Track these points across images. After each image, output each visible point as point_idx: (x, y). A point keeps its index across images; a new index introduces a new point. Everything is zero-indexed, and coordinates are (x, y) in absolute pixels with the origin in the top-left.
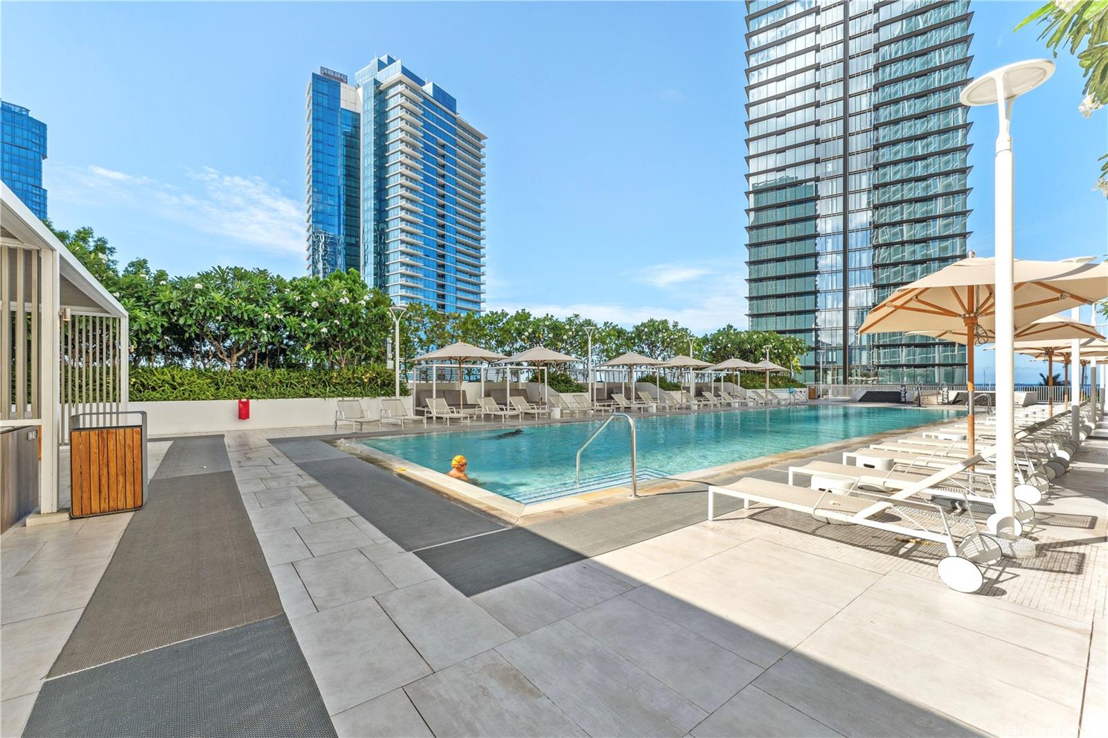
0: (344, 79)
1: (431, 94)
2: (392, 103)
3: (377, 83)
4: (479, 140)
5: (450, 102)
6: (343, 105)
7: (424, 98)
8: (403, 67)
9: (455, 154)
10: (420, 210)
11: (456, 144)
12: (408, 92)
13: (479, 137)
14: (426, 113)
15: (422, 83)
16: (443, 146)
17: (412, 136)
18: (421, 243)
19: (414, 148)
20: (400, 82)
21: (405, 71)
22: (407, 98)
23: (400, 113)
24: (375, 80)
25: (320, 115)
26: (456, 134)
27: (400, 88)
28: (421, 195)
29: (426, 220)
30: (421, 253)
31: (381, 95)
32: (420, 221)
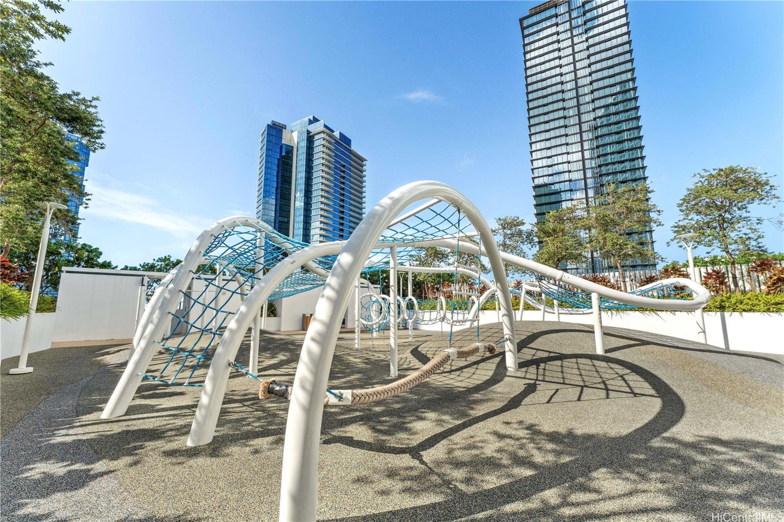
0: (284, 127)
1: (338, 137)
2: (316, 143)
3: (308, 132)
4: (362, 162)
5: (348, 141)
6: (283, 142)
7: (336, 140)
8: (325, 125)
9: (350, 170)
10: (331, 203)
11: (351, 165)
12: (327, 138)
13: (362, 160)
14: (337, 149)
15: (333, 131)
16: (344, 166)
17: (329, 161)
18: (331, 223)
19: (329, 168)
20: (323, 132)
21: (325, 126)
22: (327, 141)
23: (321, 148)
24: (308, 131)
25: (271, 147)
26: (351, 159)
27: (322, 135)
28: (332, 195)
29: (334, 209)
30: (331, 229)
31: (310, 139)
32: (331, 210)
